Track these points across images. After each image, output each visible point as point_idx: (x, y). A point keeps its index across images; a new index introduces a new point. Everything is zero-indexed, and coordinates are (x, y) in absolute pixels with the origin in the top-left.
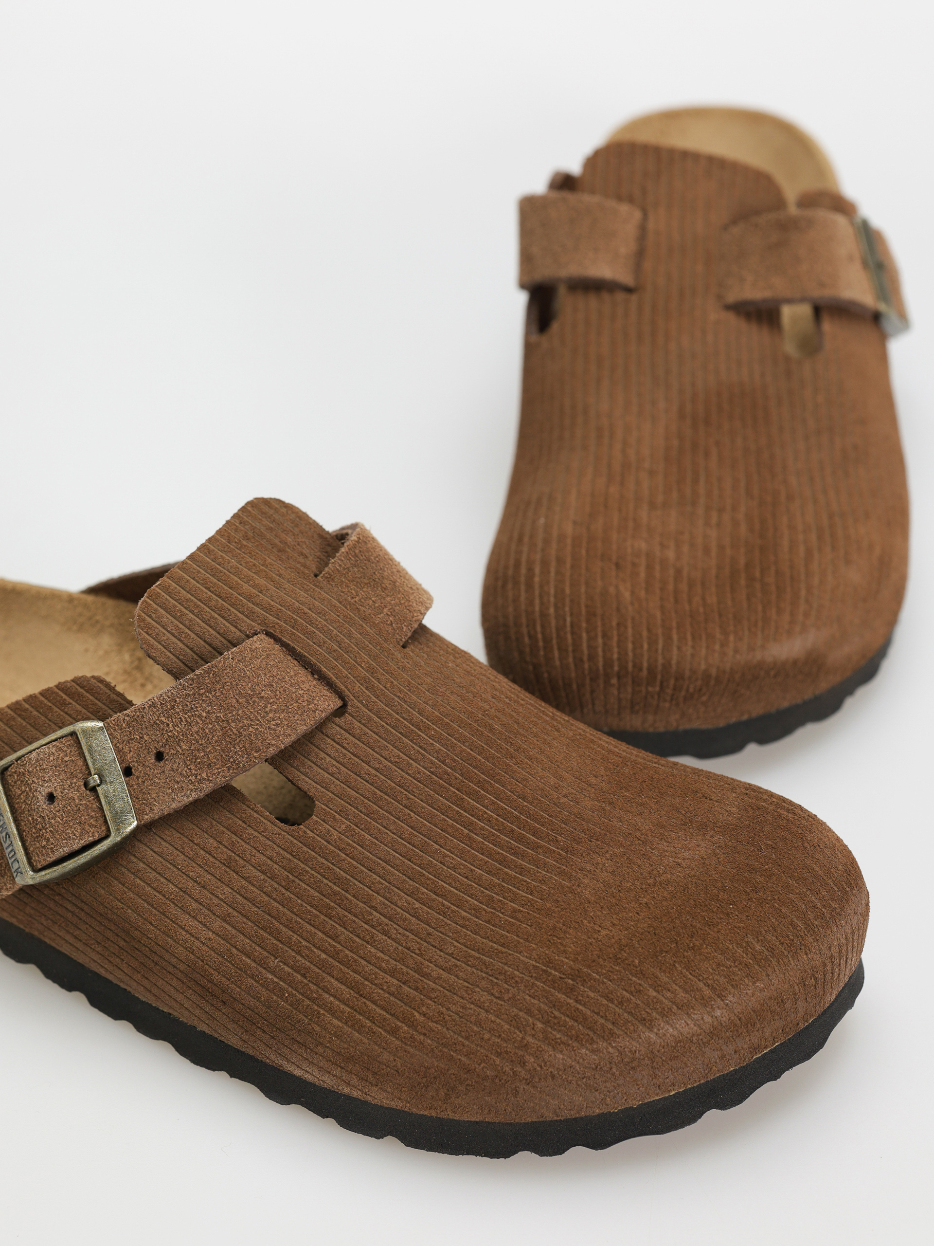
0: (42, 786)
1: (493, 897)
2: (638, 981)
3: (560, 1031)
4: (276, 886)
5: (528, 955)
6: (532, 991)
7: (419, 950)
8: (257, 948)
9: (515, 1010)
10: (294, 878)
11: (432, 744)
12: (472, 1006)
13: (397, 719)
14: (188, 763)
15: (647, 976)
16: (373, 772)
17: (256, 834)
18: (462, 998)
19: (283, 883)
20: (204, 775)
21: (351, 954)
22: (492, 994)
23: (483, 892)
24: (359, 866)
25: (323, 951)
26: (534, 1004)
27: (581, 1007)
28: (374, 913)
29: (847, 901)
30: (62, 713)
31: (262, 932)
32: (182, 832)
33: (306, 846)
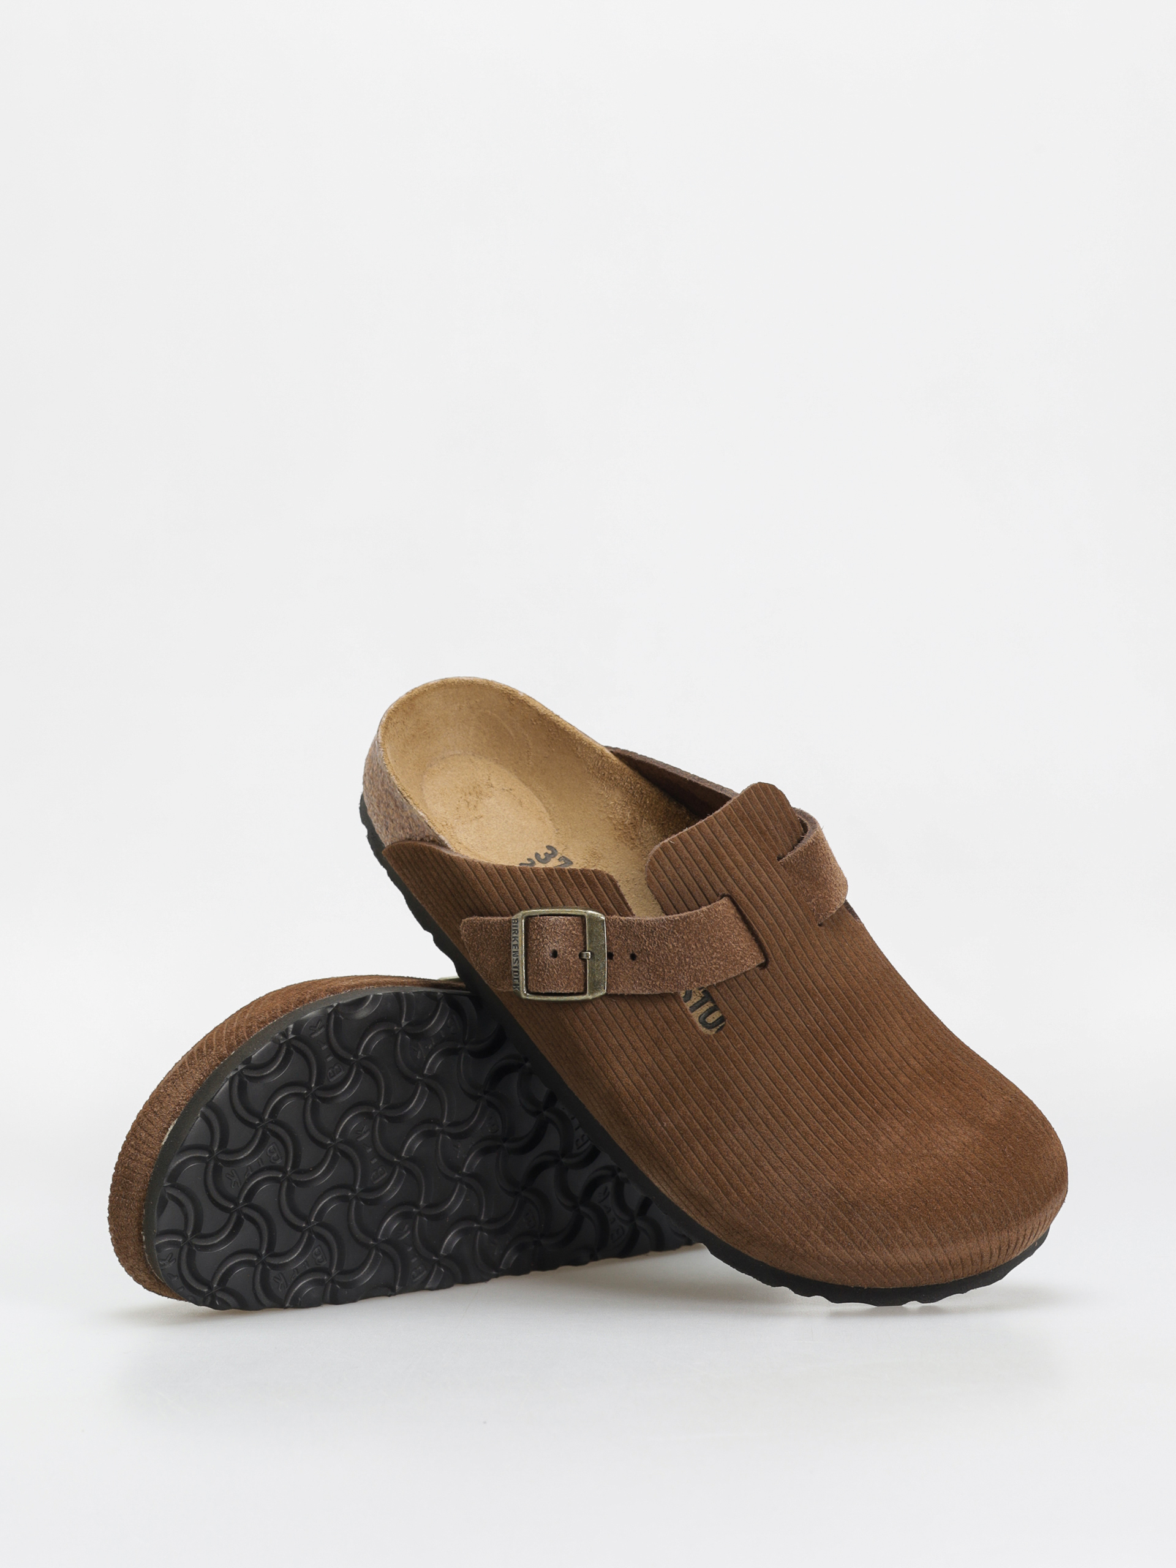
0: (552, 943)
1: (820, 1129)
2: (893, 1221)
3: (832, 1235)
4: (683, 1069)
5: (829, 1179)
6: (824, 1204)
7: (762, 1147)
8: (658, 1104)
9: (809, 1212)
10: (695, 1069)
11: (814, 1007)
12: (783, 1199)
13: (797, 983)
14: (650, 971)
15: (900, 1219)
16: (770, 1014)
17: (680, 1029)
18: (778, 1191)
19: (688, 1069)
20: (658, 983)
21: (716, 1133)
22: (798, 1197)
23: (814, 1123)
24: (740, 1076)
25: (699, 1124)
26: (822, 1213)
27: (851, 1225)
28: (740, 1112)
29: (1049, 1201)
30: (579, 892)
31: (664, 1095)
32: (633, 1007)
33: (711, 1050)
